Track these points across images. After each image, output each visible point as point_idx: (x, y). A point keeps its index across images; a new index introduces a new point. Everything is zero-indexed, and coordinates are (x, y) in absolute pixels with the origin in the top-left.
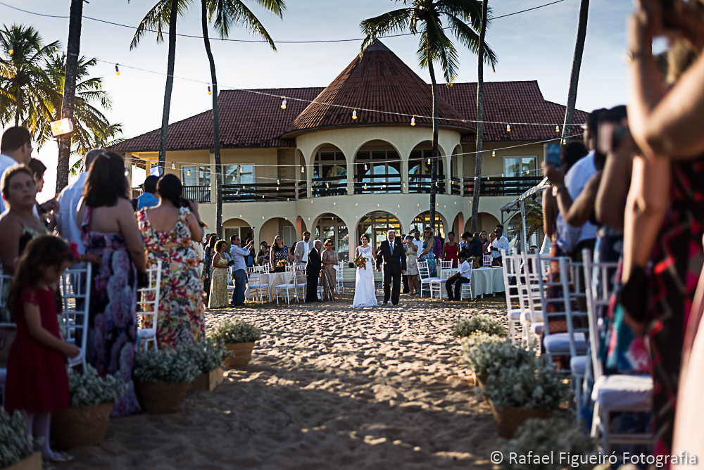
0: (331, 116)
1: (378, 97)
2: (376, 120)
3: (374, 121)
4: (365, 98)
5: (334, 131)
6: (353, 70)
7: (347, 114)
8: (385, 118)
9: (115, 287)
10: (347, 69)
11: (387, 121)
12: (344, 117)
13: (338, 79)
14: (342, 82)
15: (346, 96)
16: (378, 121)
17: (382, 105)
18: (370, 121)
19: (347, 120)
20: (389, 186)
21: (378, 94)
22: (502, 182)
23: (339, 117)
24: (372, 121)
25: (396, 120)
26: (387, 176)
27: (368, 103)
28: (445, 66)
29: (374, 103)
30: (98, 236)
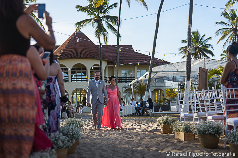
0: (63, 55)
1: (79, 49)
2: (79, 57)
3: (78, 57)
4: (75, 49)
5: (64, 60)
6: (70, 39)
7: (69, 55)
8: (82, 56)
9: (58, 99)
10: (68, 39)
11: (83, 57)
12: (68, 55)
13: (65, 42)
14: (67, 43)
15: (68, 48)
16: (80, 57)
17: (81, 51)
18: (77, 57)
19: (69, 56)
20: (82, 79)
21: (79, 48)
22: (121, 78)
23: (66, 55)
24: (78, 56)
25: (86, 57)
26: (81, 76)
27: (76, 51)
28: (104, 38)
29: (78, 51)
30: (49, 77)
